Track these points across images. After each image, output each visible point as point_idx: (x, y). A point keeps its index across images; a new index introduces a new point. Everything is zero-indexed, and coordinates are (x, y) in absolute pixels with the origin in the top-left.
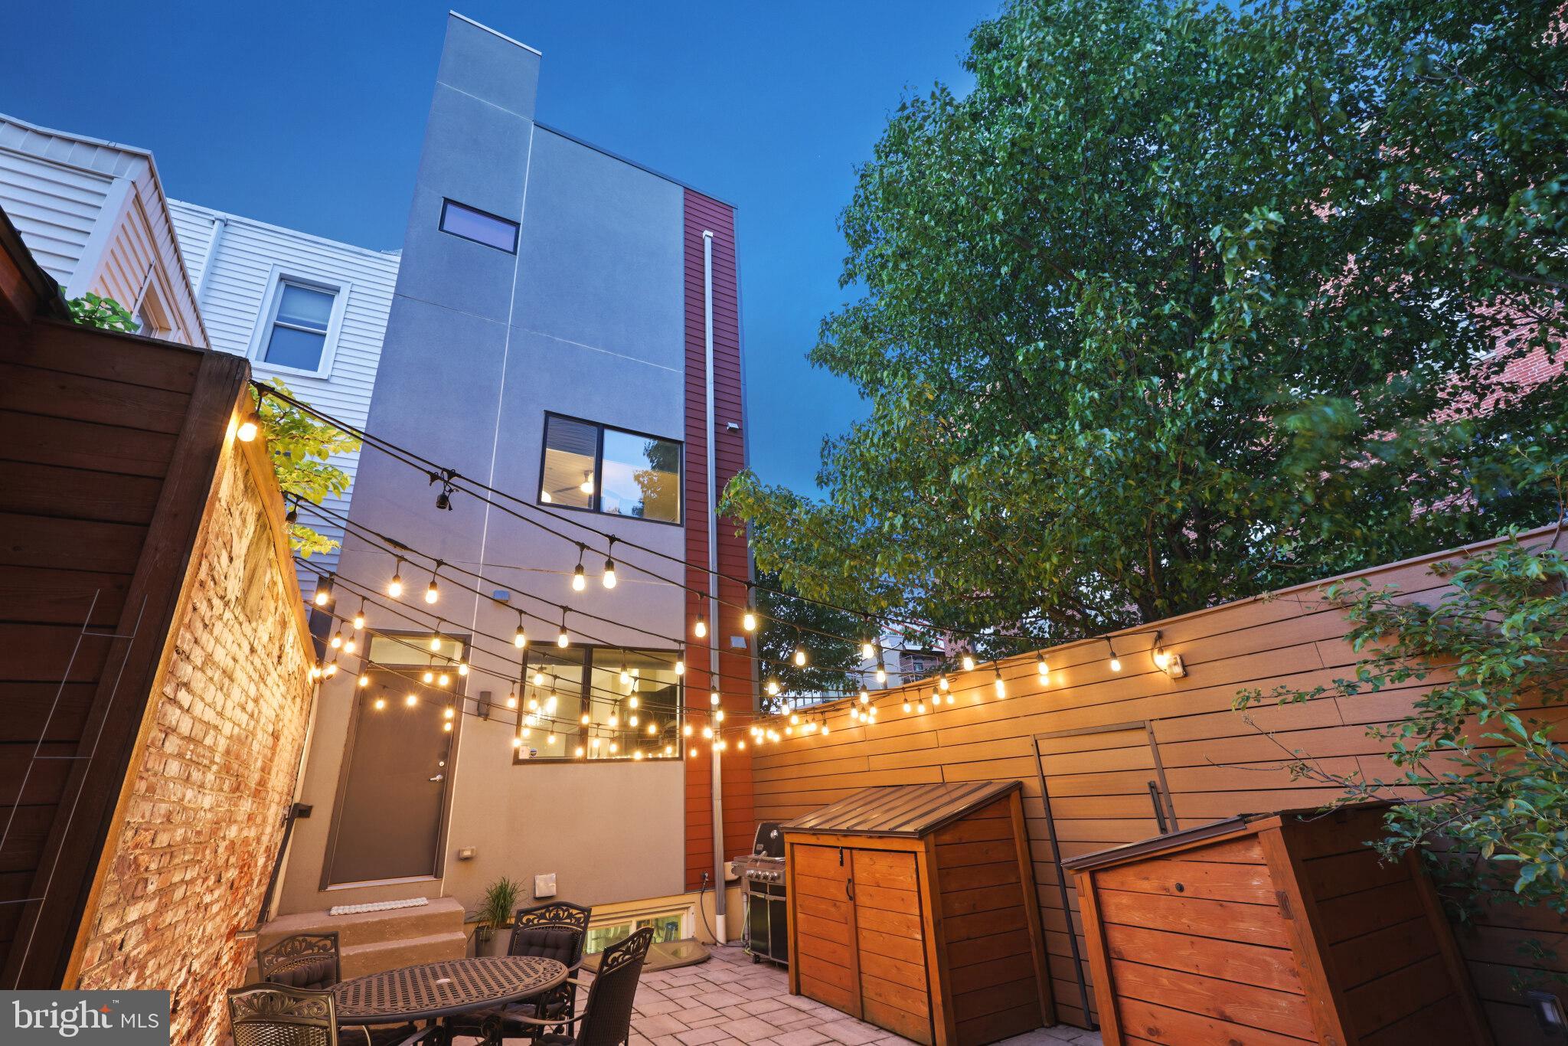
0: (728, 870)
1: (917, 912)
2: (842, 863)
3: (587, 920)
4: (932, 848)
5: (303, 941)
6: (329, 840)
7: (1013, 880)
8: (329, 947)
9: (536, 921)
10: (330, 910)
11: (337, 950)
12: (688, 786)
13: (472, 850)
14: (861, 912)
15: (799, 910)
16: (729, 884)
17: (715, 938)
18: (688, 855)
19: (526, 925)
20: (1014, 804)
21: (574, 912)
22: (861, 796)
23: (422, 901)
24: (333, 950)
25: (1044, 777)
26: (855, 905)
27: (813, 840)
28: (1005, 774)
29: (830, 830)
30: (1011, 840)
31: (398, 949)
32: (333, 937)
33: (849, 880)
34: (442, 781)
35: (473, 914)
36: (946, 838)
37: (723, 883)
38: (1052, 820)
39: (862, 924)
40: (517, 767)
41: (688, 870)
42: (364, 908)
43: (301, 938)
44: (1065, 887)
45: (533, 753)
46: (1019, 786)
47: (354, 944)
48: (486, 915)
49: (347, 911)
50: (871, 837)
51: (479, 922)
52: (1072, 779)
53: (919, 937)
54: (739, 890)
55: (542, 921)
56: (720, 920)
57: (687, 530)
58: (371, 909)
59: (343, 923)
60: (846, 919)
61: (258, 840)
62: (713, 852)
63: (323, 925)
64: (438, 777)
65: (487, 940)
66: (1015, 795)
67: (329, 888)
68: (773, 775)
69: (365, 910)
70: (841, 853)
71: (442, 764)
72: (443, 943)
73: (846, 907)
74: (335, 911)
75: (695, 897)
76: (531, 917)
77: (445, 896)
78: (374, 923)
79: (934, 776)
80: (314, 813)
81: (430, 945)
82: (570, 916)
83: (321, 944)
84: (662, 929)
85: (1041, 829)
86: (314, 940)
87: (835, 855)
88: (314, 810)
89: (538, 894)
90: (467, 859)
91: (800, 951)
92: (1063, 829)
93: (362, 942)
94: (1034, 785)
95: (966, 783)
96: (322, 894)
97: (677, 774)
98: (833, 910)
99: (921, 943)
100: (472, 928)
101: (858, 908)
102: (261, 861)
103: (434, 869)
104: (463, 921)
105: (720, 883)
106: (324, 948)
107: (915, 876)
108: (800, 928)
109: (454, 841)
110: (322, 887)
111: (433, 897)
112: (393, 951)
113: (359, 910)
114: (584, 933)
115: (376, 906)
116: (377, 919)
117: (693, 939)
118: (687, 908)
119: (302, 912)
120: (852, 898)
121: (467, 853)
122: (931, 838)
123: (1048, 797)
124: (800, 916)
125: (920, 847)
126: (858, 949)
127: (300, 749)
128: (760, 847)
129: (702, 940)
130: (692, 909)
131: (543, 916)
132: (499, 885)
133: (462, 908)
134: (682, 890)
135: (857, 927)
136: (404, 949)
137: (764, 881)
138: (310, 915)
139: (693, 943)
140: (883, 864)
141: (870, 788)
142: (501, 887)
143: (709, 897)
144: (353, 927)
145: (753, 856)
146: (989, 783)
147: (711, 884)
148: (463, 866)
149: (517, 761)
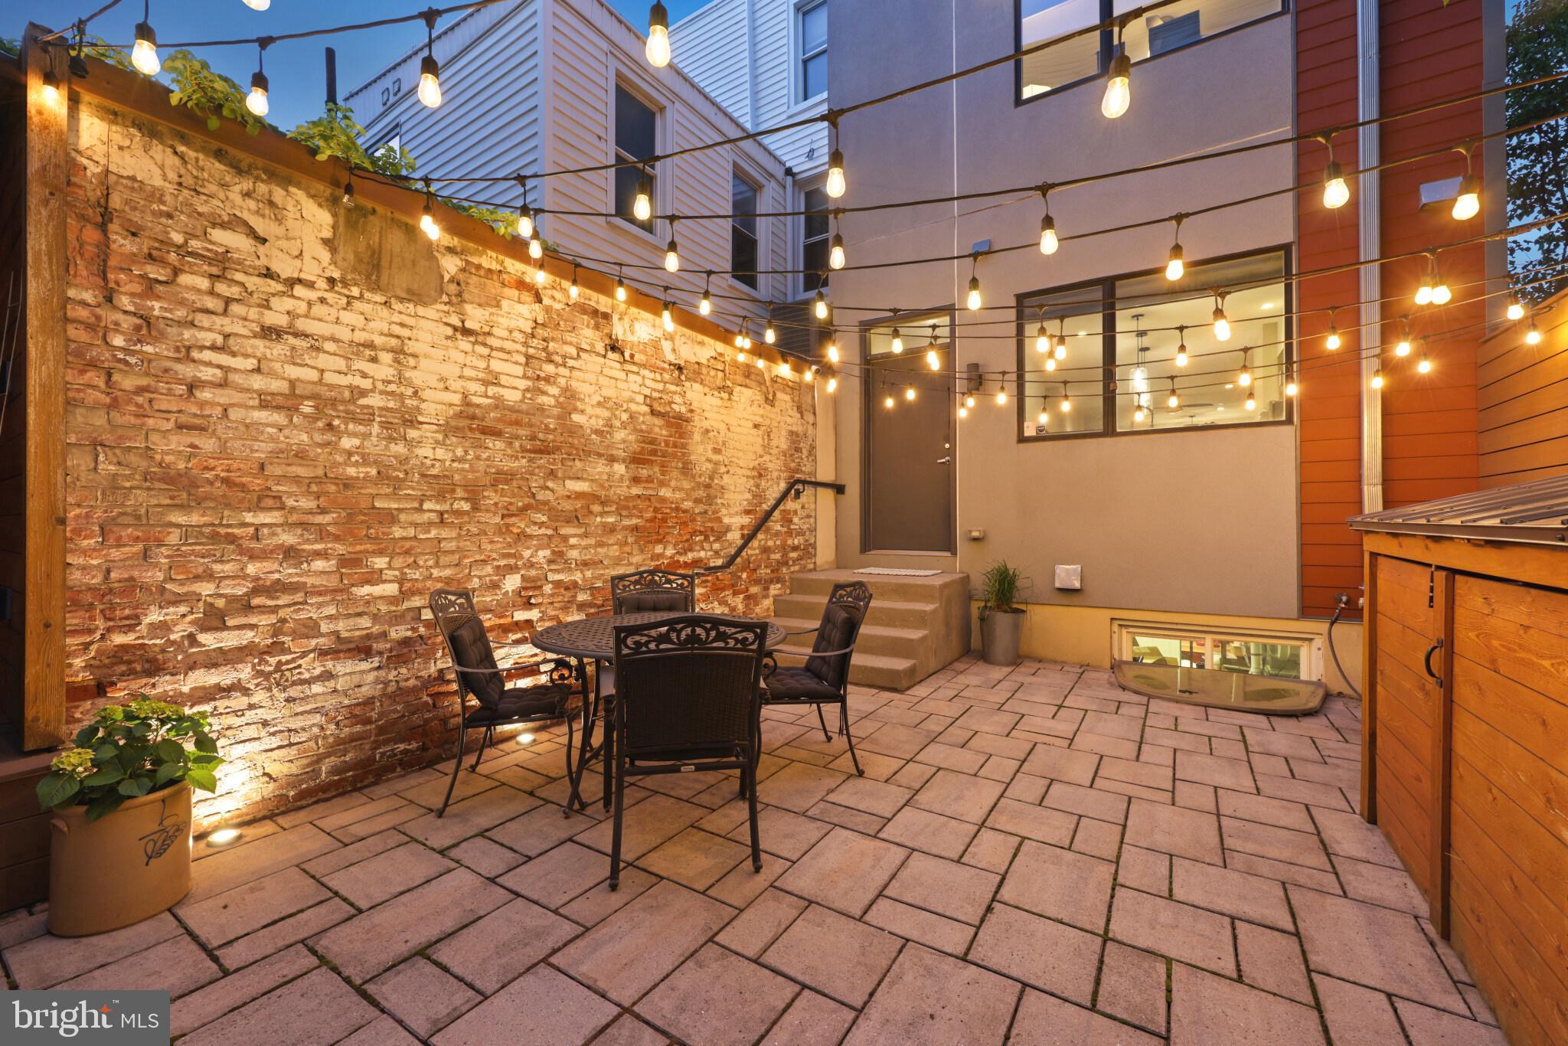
13: (981, 531)
34: (949, 463)
40: (1022, 445)
64: (945, 460)
67: (869, 553)
89: (1057, 585)
90: (975, 539)
96: (863, 557)
101: (1455, 708)
103: (950, 546)
109: (962, 522)
110: (864, 550)
118: (1311, 640)
121: (975, 534)
134: (1295, 614)
148: (974, 544)
149: (1022, 439)
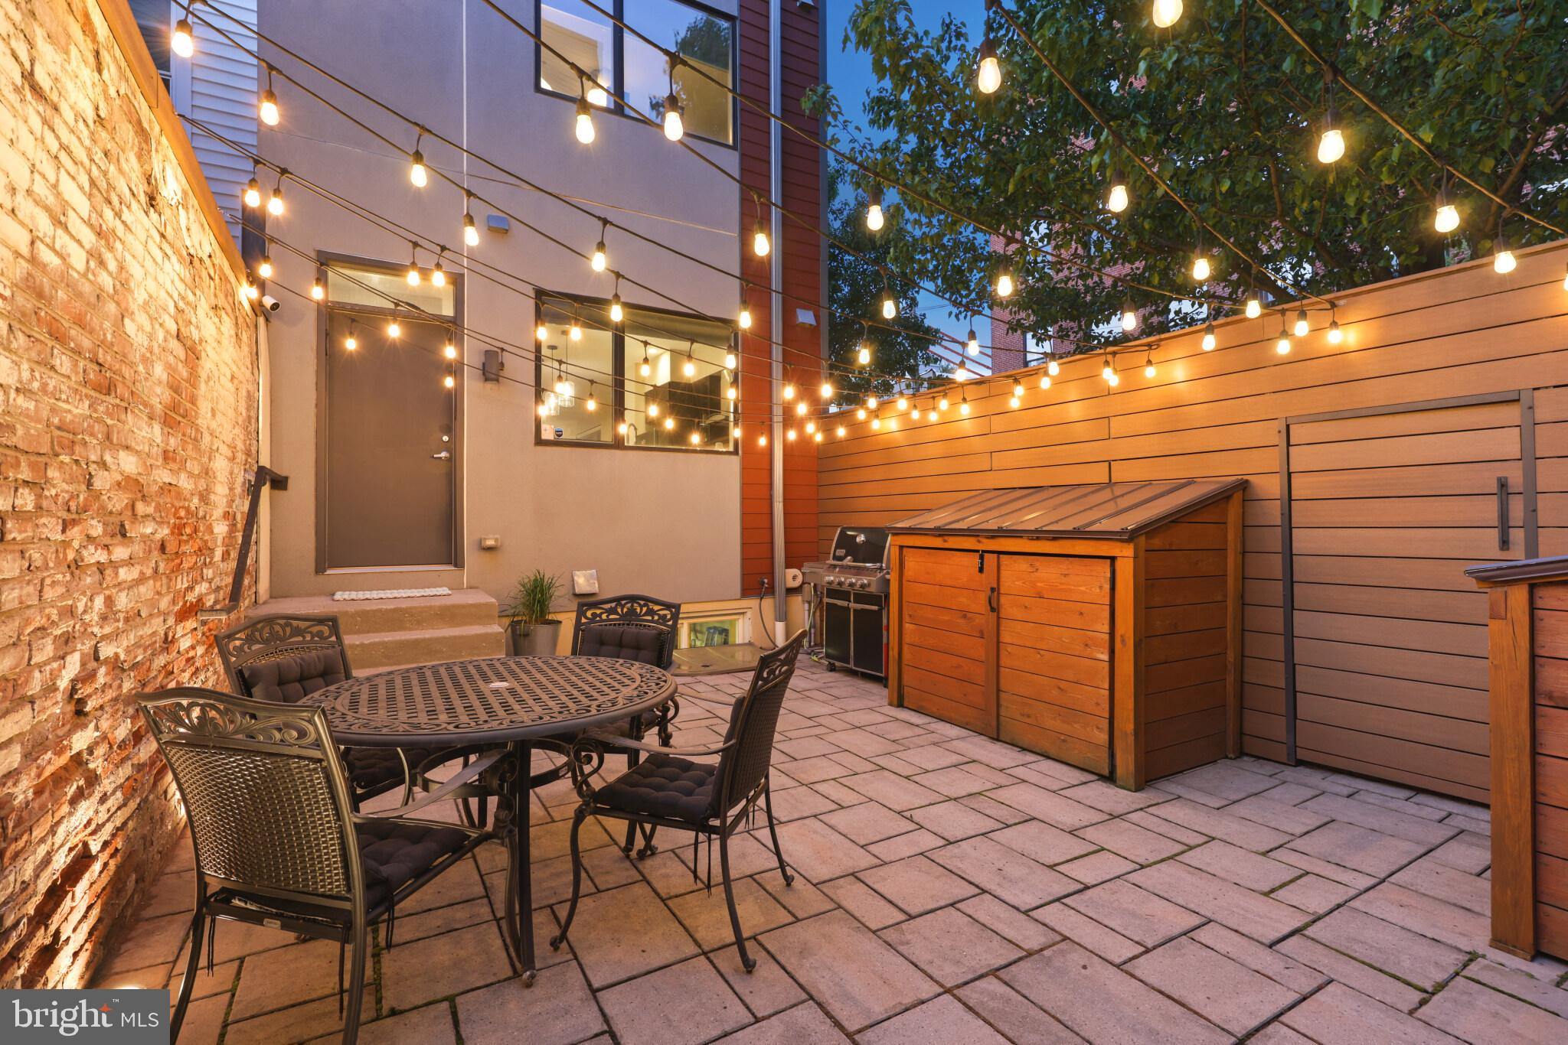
0: (792, 577)
1: (1106, 628)
2: (981, 570)
3: (676, 617)
4: (1142, 554)
5: (287, 625)
6: (317, 516)
7: (1219, 598)
8: (327, 634)
9: (604, 616)
10: (333, 595)
11: (338, 637)
12: (745, 485)
13: (496, 540)
14: (1005, 626)
15: (906, 618)
16: (791, 591)
17: (774, 643)
18: (745, 559)
19: (592, 620)
20: (1233, 510)
21: (656, 608)
22: (974, 501)
23: (445, 591)
24: (333, 639)
25: (1289, 474)
26: (999, 618)
27: (938, 542)
28: (1226, 470)
29: (968, 530)
30: (1222, 551)
31: (424, 640)
32: (332, 622)
33: (993, 590)
34: (449, 460)
35: (505, 607)
36: (1157, 542)
37: (784, 590)
38: (1291, 528)
39: (1006, 637)
40: (540, 448)
41: (745, 575)
42: (375, 594)
43: (282, 622)
44: (1293, 608)
45: (559, 433)
46: (1243, 486)
47: (368, 632)
48: (521, 609)
49: (354, 597)
50: (1038, 538)
51: (514, 616)
52: (1345, 476)
53: (1106, 657)
54: (800, 598)
55: (612, 617)
56: (780, 627)
57: (743, 156)
58: (383, 596)
59: (351, 608)
60: (981, 632)
61: (204, 497)
62: (772, 558)
63: (326, 610)
64: (443, 455)
65: (526, 635)
66: (1238, 496)
67: (329, 572)
68: (850, 476)
69: (376, 596)
70: (982, 558)
71: (445, 438)
72: (477, 636)
73: (985, 619)
74: (338, 596)
75: (753, 602)
76: (598, 612)
77: (471, 587)
78: (391, 610)
79: (1099, 474)
80: (291, 484)
81: (461, 637)
82: (650, 612)
83: (315, 629)
84: (701, 632)
85: (1274, 540)
86: (303, 625)
87: (975, 559)
88: (290, 482)
89: (578, 591)
90: (490, 549)
91: (905, 662)
92: (1303, 541)
93: (377, 631)
94: (1270, 486)
95: (1149, 483)
96: (320, 578)
97: (728, 472)
98: (961, 621)
99: (1106, 665)
100: (507, 621)
101: (1003, 622)
102: (221, 529)
103: (452, 556)
104: (496, 614)
105: (779, 590)
106: (320, 634)
107: (1107, 587)
108: (907, 639)
109: (472, 529)
110: (320, 569)
111: (457, 587)
112: (416, 642)
113: (368, 596)
114: (674, 630)
115: (389, 594)
116: (392, 607)
117: (750, 644)
118: (743, 613)
119: (300, 596)
120: (994, 608)
121: (490, 543)
122: (1142, 539)
123: (1290, 499)
124: (907, 626)
125: (1125, 553)
126: (998, 666)
127: (251, 400)
128: (841, 552)
129: (759, 644)
130: (749, 614)
131: (612, 611)
132: (532, 578)
133: (493, 600)
134: (739, 595)
135: (998, 642)
136: (430, 639)
137: (849, 589)
138: (312, 599)
139: (751, 648)
140: (1049, 573)
141: (989, 490)
142: (536, 580)
143: (768, 603)
144: (364, 614)
145: (831, 561)
146: (1190, 482)
147: (771, 591)
148: (487, 555)
149: (540, 442)
